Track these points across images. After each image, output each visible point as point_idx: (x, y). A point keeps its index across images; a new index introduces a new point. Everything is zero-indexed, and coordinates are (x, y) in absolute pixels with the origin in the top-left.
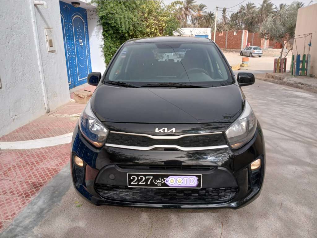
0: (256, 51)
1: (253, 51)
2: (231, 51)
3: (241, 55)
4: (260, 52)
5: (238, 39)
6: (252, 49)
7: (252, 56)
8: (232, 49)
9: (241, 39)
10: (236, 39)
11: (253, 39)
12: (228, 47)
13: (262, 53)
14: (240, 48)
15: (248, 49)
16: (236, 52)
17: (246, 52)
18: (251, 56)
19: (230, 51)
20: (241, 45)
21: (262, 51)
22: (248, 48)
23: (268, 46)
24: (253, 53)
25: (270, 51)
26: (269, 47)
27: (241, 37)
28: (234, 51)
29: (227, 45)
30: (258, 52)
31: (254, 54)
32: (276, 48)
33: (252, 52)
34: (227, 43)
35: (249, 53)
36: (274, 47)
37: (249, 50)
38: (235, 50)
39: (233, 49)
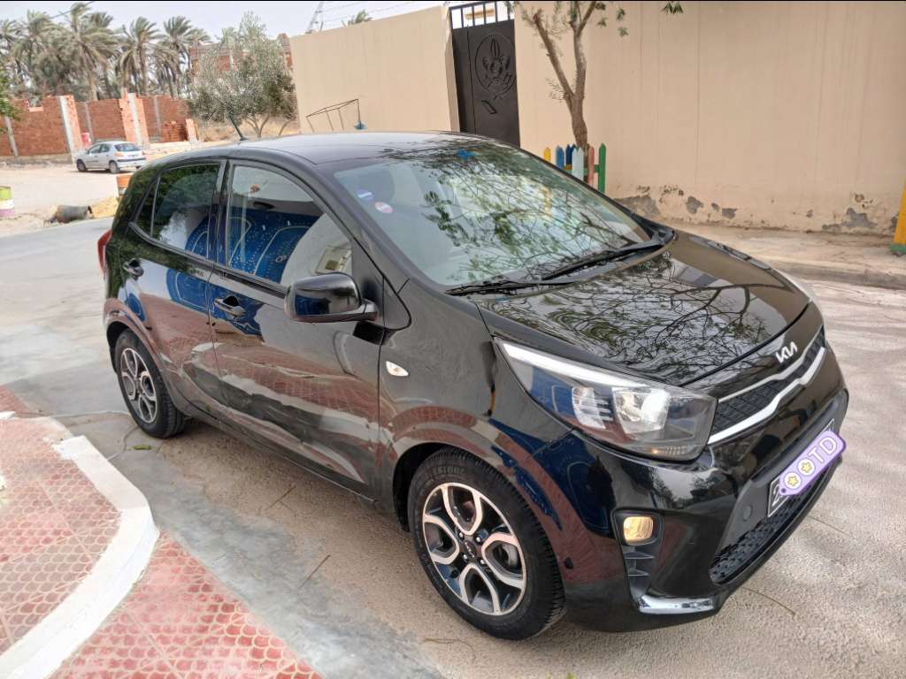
0: (126, 155)
1: (116, 155)
2: (39, 163)
3: (80, 171)
4: (139, 157)
5: (49, 123)
6: (113, 150)
7: (118, 169)
8: (39, 157)
9: (62, 124)
10: (42, 125)
11: (89, 122)
12: (24, 150)
13: (144, 159)
14: (67, 151)
15: (99, 151)
16: (55, 162)
17: (96, 159)
18: (113, 168)
19: (33, 163)
20: (66, 142)
21: (143, 154)
22: (98, 148)
23: (148, 138)
24: (119, 161)
25: (156, 151)
26: (151, 141)
27: (60, 117)
28: (49, 162)
29: (17, 144)
30: (133, 156)
31: (122, 163)
32: (169, 140)
33: (116, 159)
34: (16, 139)
35: (108, 162)
36: (162, 139)
37: (102, 155)
38: (52, 157)
39: (42, 154)
